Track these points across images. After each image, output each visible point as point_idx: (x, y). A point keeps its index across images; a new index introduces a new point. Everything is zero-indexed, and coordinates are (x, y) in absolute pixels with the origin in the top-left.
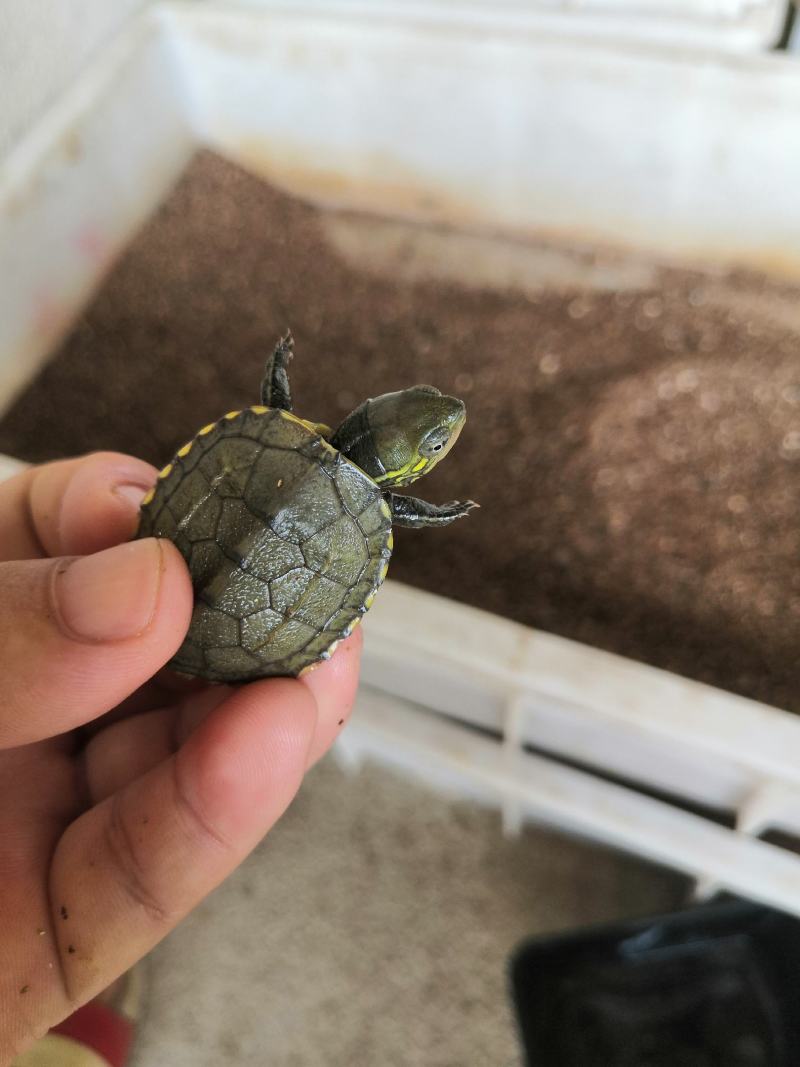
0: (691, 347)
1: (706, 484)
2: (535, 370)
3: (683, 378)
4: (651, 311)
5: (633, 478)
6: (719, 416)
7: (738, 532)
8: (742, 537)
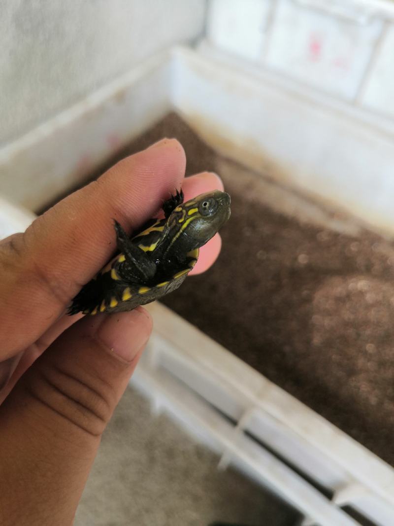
0: (368, 270)
1: (358, 335)
2: (296, 259)
3: (361, 284)
4: (354, 247)
5: (327, 322)
6: (373, 306)
7: (368, 361)
8: (369, 364)
